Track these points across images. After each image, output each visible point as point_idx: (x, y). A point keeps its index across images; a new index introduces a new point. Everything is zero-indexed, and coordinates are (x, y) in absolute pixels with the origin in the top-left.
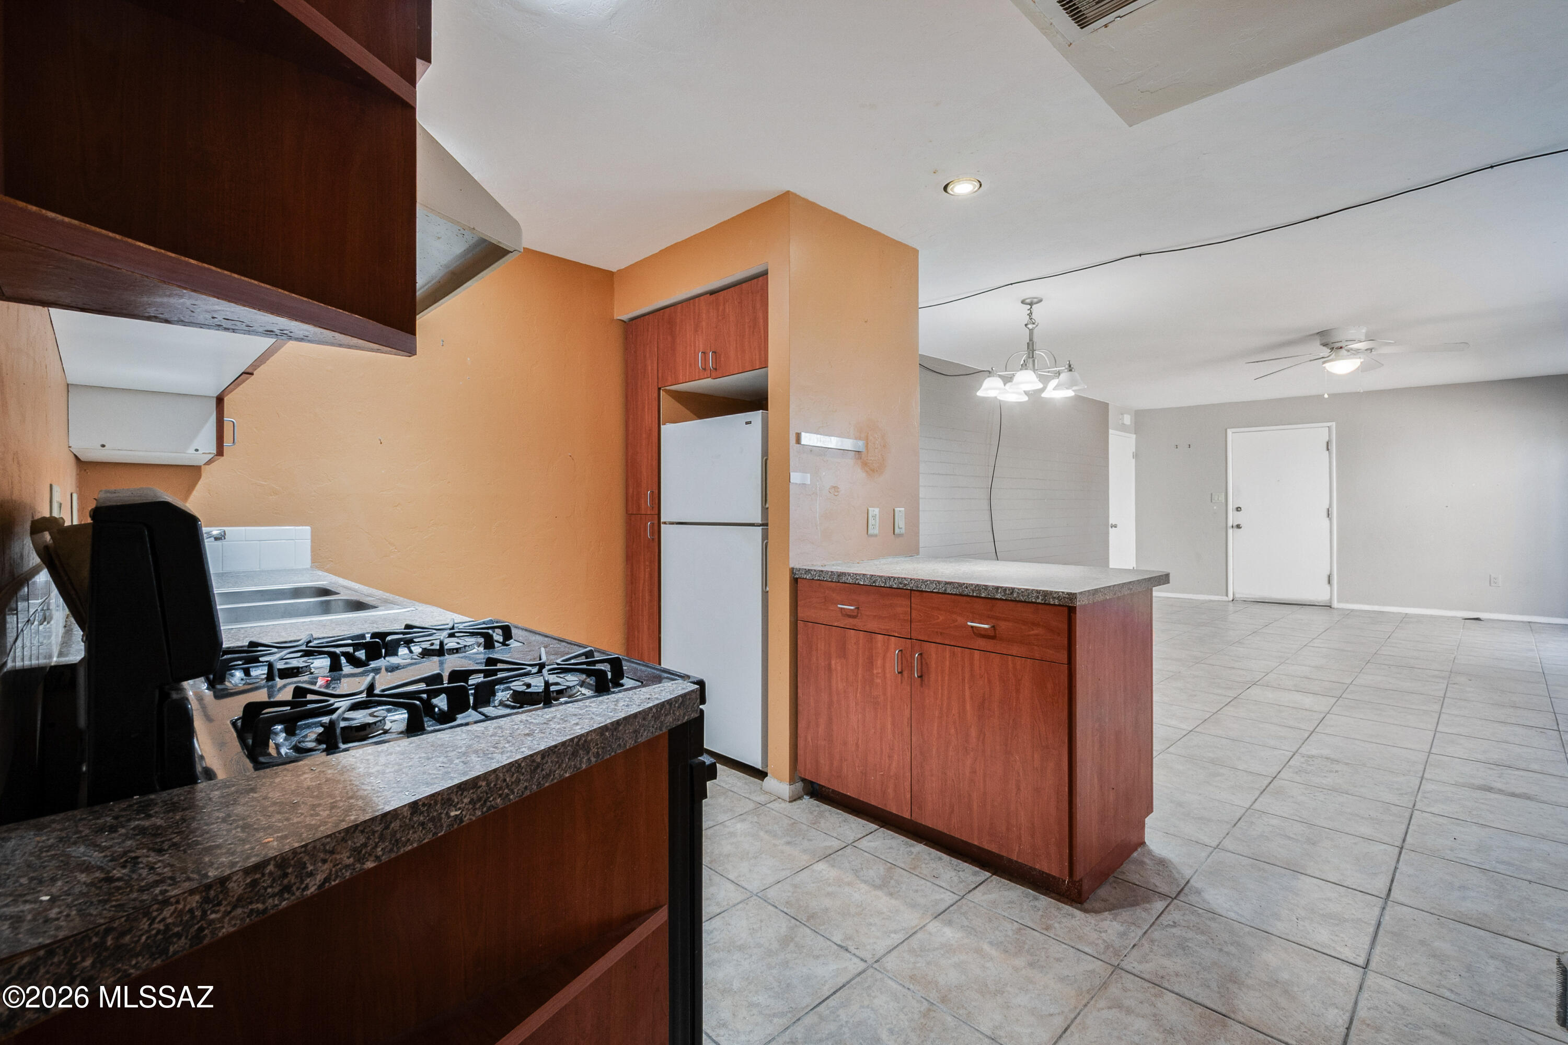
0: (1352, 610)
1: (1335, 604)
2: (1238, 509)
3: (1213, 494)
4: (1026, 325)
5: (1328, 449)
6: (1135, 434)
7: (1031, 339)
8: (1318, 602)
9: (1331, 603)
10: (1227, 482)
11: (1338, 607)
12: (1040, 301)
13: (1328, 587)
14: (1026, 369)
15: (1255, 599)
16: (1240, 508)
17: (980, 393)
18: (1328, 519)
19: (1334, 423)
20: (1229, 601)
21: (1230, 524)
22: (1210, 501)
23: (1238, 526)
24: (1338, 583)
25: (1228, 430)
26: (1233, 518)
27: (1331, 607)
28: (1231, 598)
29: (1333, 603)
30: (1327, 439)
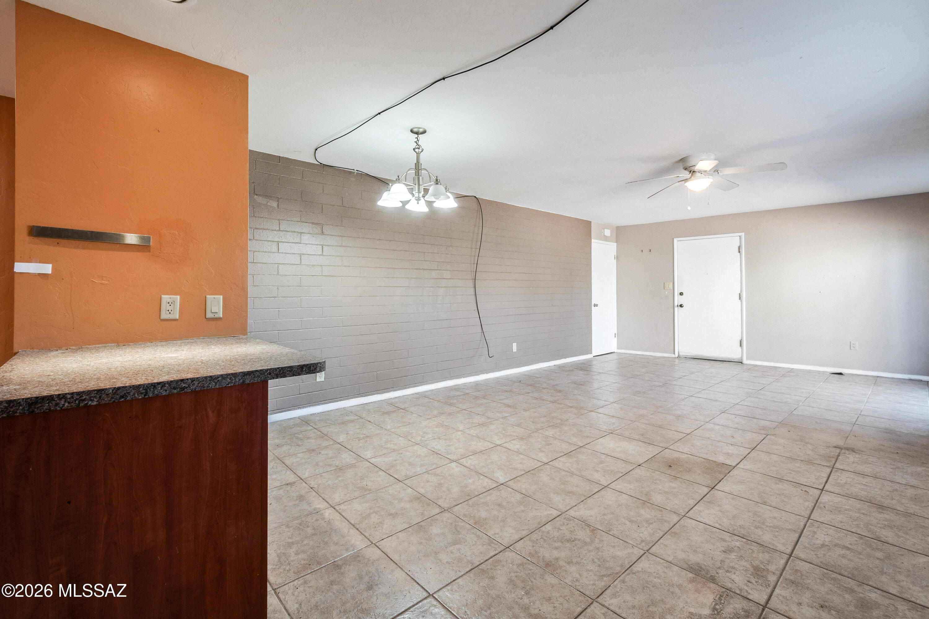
0: (756, 366)
1: (745, 361)
2: (681, 294)
3: (665, 283)
4: (414, 149)
5: (739, 252)
6: (616, 243)
7: (418, 161)
8: (734, 360)
9: (742, 360)
10: (674, 277)
11: (746, 363)
12: (424, 132)
13: (740, 349)
14: (399, 183)
15: (691, 356)
16: (682, 293)
17: (380, 203)
18: (740, 300)
19: (743, 233)
20: (675, 358)
21: (676, 304)
22: (663, 288)
23: (681, 306)
24: (746, 347)
25: (674, 239)
26: (678, 300)
27: (742, 363)
28: (677, 355)
29: (743, 360)
30: (739, 245)
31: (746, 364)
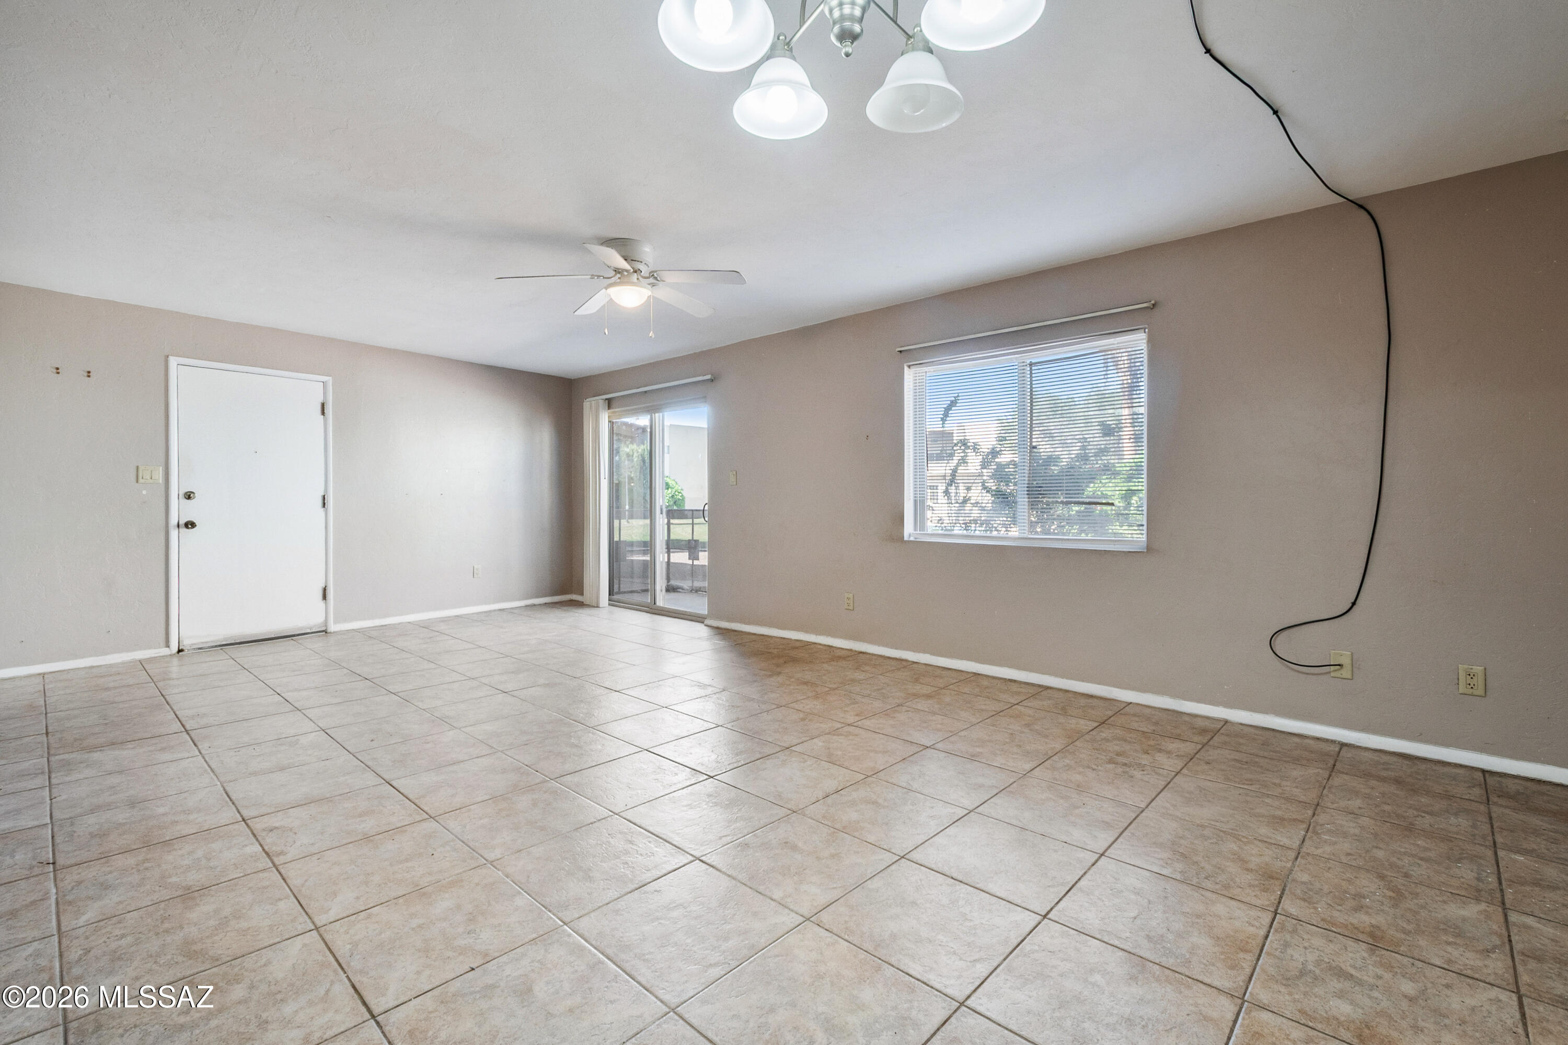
1: (332, 628)
2: (189, 496)
3: (141, 467)
5: (322, 414)
8: (311, 628)
9: (326, 626)
11: (335, 630)
13: (321, 603)
16: (193, 493)
18: (323, 509)
19: (331, 377)
20: (169, 655)
21: (173, 521)
22: (134, 479)
23: (190, 525)
24: (335, 596)
25: (171, 359)
26: (179, 511)
27: (326, 632)
28: (175, 649)
29: (328, 627)
30: (321, 400)
31: (334, 632)
